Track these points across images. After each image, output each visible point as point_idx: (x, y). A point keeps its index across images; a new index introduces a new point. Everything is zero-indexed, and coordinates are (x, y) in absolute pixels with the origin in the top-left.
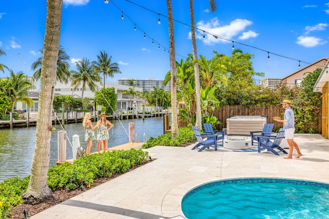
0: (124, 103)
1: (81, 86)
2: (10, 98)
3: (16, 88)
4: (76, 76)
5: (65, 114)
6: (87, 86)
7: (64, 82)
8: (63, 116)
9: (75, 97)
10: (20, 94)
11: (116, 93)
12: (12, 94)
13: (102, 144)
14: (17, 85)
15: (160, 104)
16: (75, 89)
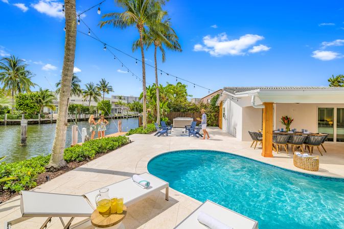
0: (116, 110)
1: (88, 99)
2: (39, 105)
3: (43, 98)
4: (85, 92)
5: (78, 115)
6: (92, 98)
7: (77, 96)
8: (76, 117)
9: (85, 105)
10: (46, 102)
11: (111, 103)
12: (41, 102)
13: (101, 133)
14: (44, 97)
15: (137, 110)
16: (85, 100)
